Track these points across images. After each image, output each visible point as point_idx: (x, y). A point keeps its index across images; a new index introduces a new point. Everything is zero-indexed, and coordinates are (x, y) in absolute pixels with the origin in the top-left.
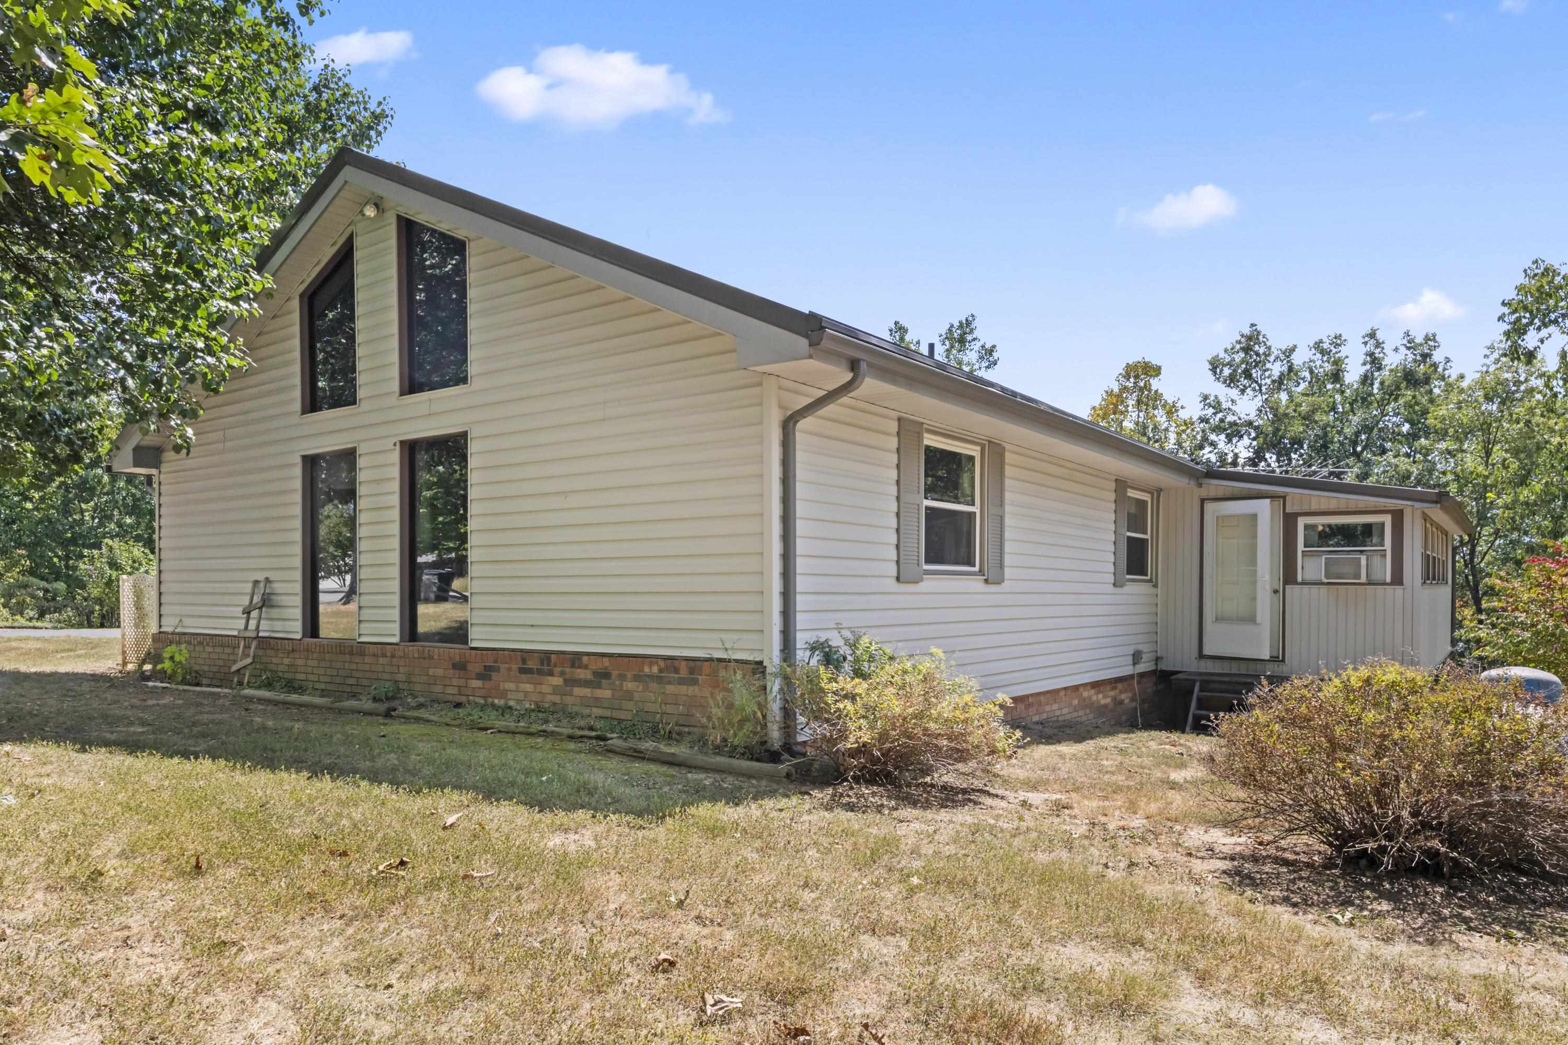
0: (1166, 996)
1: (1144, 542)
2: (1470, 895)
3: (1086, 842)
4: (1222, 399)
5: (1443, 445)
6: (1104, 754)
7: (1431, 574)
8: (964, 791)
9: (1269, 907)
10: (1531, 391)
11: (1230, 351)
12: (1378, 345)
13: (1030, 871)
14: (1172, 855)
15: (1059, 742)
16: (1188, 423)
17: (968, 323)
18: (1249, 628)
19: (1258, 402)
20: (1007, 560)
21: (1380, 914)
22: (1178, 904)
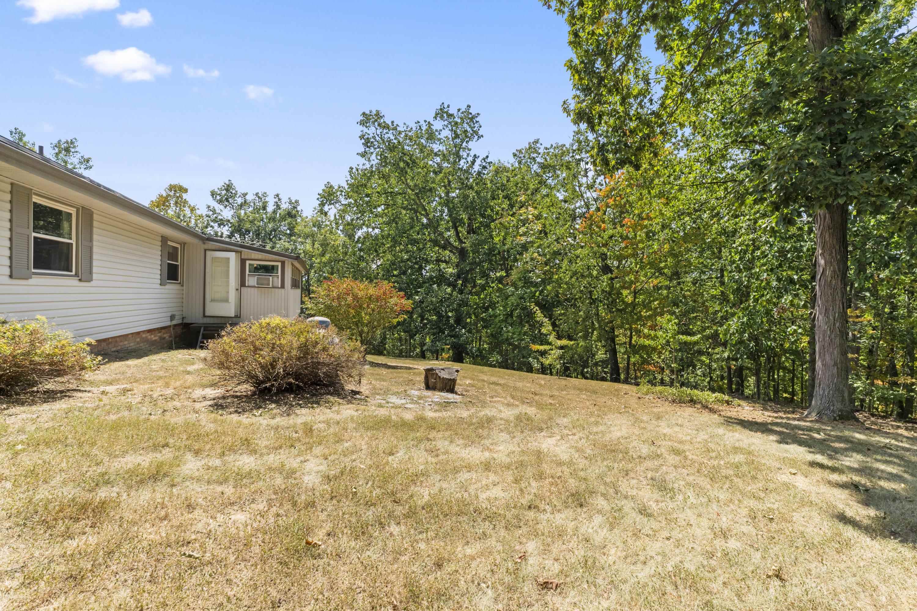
0: (179, 465)
1: (176, 266)
2: (302, 396)
3: (140, 405)
4: (216, 208)
5: (300, 240)
6: (153, 363)
7: (295, 284)
8: (62, 392)
9: (229, 416)
10: (326, 226)
11: (221, 190)
12: (279, 199)
13: (104, 426)
14: (186, 403)
15: (127, 359)
16: (201, 216)
17: (72, 143)
18: (226, 304)
19: (232, 212)
20: (95, 270)
21: (272, 409)
22: (187, 424)
